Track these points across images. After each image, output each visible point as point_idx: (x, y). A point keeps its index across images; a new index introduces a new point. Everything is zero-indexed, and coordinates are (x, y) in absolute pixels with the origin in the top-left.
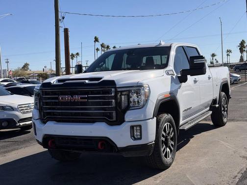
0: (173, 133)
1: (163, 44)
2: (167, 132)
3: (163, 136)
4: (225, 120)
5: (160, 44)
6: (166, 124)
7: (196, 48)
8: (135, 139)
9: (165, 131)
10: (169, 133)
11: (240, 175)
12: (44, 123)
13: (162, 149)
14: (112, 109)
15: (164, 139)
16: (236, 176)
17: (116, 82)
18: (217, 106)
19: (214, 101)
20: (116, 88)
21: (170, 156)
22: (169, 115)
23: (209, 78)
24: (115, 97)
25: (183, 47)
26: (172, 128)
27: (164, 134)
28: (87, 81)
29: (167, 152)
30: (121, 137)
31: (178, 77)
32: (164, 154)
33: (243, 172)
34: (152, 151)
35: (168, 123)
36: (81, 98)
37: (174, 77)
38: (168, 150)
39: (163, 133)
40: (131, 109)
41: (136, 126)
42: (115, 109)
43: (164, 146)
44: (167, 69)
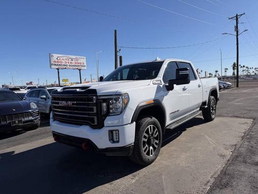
0: (158, 133)
1: (159, 60)
2: (150, 133)
3: (145, 137)
4: (213, 116)
5: (156, 60)
6: (149, 127)
7: (189, 64)
8: (114, 142)
9: (147, 132)
10: (153, 133)
11: (212, 180)
12: (54, 121)
13: (144, 149)
14: (94, 114)
15: (146, 140)
16: (208, 182)
17: (97, 91)
18: (206, 107)
19: (204, 103)
20: (96, 96)
21: (153, 153)
22: (153, 118)
23: (199, 86)
24: (96, 104)
25: (176, 62)
26: (156, 129)
27: (147, 136)
28: (78, 90)
29: (149, 150)
30: (100, 139)
31: (166, 86)
32: (145, 153)
33: (216, 176)
34: (131, 152)
35: (152, 126)
36: (73, 104)
37: (161, 86)
38: (151, 148)
39: (145, 134)
40: (111, 115)
41: (116, 130)
42: (97, 114)
43: (147, 146)
44: (156, 79)
